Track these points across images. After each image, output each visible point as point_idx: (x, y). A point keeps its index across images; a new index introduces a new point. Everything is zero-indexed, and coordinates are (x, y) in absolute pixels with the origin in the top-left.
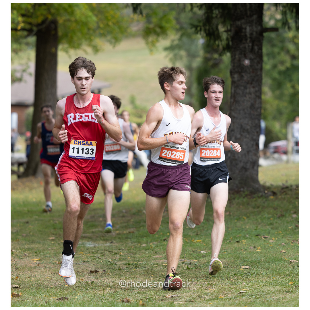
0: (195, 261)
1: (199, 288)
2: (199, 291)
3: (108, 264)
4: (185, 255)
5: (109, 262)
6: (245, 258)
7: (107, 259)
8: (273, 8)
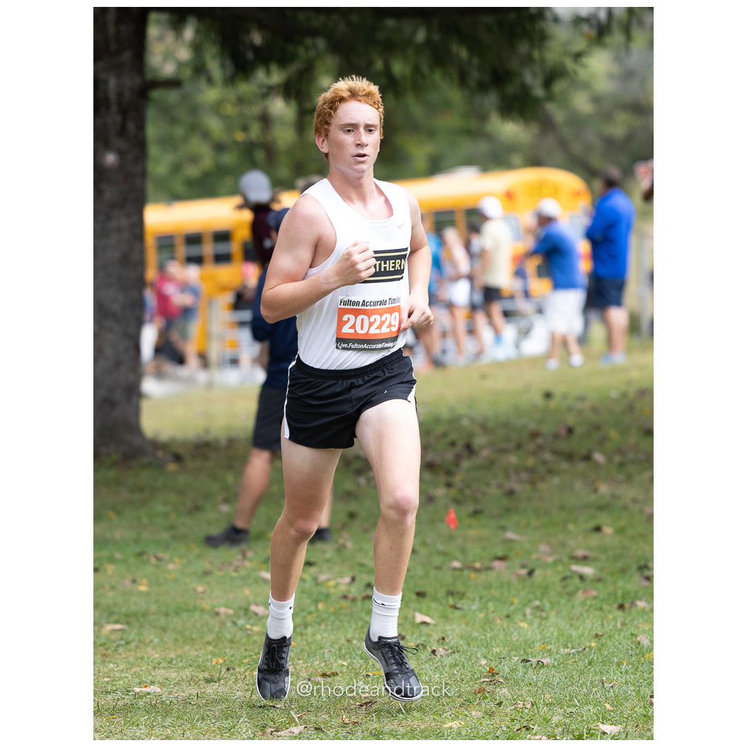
6: (112, 606)
8: (170, 37)
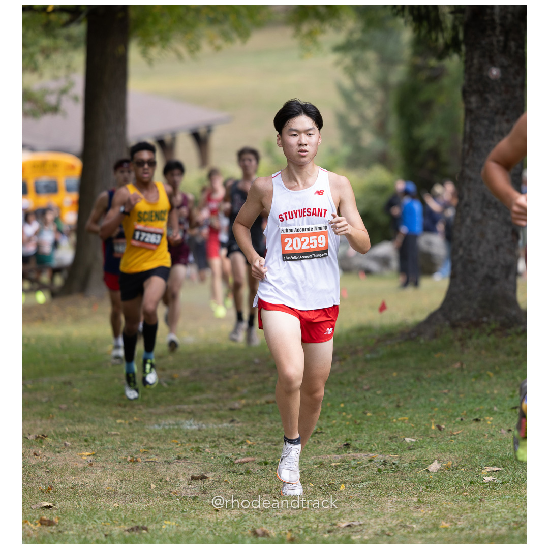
0: (393, 458)
1: (402, 509)
2: (402, 514)
3: (226, 462)
4: (374, 445)
5: (228, 458)
6: (491, 451)
7: (223, 454)
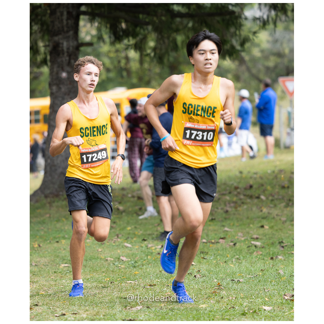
8: (89, 25)
